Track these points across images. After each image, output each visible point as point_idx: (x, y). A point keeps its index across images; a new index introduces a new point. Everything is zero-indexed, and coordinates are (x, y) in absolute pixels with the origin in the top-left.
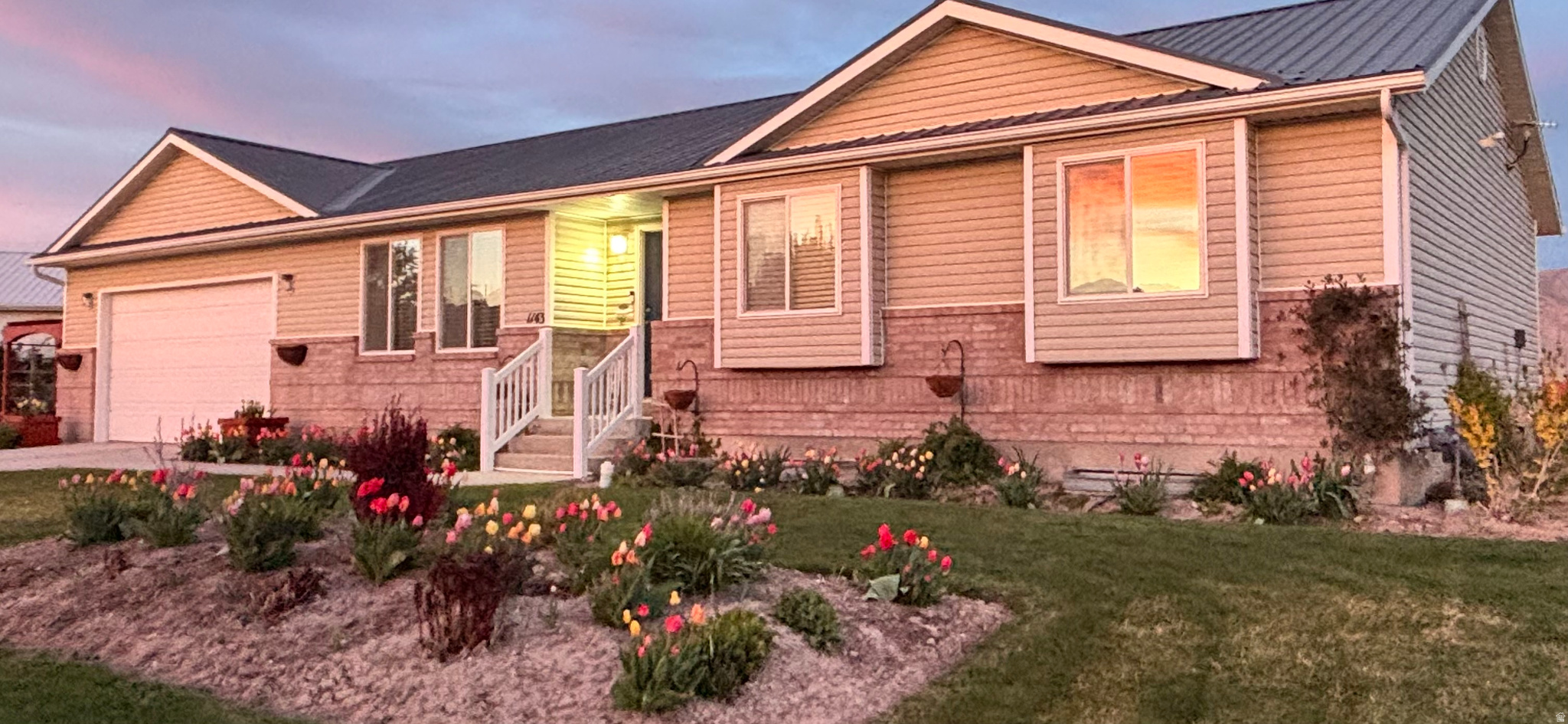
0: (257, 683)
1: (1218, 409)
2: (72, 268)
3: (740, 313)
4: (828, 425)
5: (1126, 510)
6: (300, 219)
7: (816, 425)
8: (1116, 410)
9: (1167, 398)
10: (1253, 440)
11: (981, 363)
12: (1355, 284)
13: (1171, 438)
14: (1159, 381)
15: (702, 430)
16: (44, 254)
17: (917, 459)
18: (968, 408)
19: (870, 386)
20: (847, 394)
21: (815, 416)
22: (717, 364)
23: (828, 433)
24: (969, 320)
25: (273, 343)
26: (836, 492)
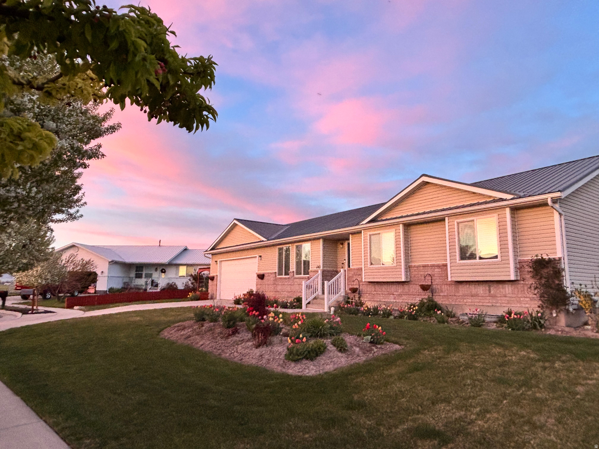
0: (220, 351)
1: (507, 295)
2: (213, 254)
3: (368, 266)
4: (395, 299)
5: (473, 326)
6: (263, 241)
7: (391, 299)
8: (477, 295)
9: (492, 292)
10: (519, 305)
11: (437, 281)
12: (545, 257)
13: (494, 304)
14: (490, 287)
15: (361, 299)
16: (206, 251)
17: (413, 308)
18: (434, 294)
19: (406, 287)
20: (400, 289)
21: (391, 296)
22: (363, 281)
23: (395, 301)
24: (434, 268)
25: (256, 273)
26: (392, 317)
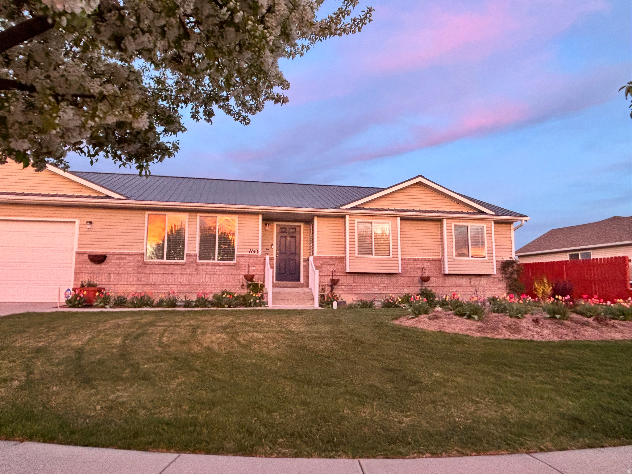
3: (356, 255)
7: (375, 290)
8: (460, 286)
9: (472, 283)
13: (473, 293)
14: (470, 279)
18: (423, 285)
20: (386, 281)
21: (376, 287)
22: (348, 271)
23: (380, 292)
24: (423, 262)
